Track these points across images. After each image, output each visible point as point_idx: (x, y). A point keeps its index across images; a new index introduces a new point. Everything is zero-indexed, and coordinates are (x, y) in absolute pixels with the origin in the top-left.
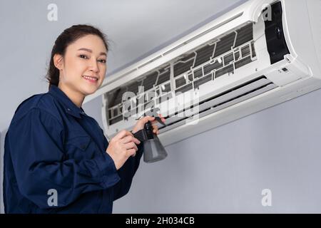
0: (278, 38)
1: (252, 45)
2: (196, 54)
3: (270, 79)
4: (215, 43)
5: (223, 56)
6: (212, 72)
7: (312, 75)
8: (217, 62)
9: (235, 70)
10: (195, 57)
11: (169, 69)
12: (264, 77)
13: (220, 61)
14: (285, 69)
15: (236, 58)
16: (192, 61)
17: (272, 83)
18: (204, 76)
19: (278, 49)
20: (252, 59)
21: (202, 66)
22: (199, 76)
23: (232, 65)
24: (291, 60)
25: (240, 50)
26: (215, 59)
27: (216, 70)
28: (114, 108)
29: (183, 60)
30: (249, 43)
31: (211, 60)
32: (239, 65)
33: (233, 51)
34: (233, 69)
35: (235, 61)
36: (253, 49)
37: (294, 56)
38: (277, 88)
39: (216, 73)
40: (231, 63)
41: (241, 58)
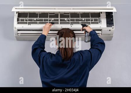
4: (80, 13)
5: (85, 18)
13: (83, 20)
14: (110, 30)
16: (69, 15)
26: (81, 18)
30: (98, 18)
33: (90, 18)
34: (90, 24)
41: (93, 21)
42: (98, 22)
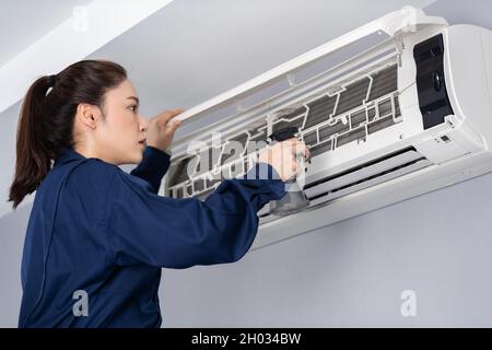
0: (437, 90)
1: (396, 99)
2: (308, 109)
3: (421, 152)
4: (338, 93)
5: (349, 113)
6: (332, 137)
7: (487, 149)
8: (340, 122)
9: (367, 136)
10: (306, 114)
11: (266, 130)
12: (412, 148)
13: (345, 122)
14: (445, 138)
15: (371, 118)
16: (302, 119)
17: (424, 158)
18: (319, 143)
19: (435, 106)
20: (395, 120)
21: (317, 128)
22: (311, 143)
23: (363, 128)
24: (456, 124)
25: (376, 106)
26: (337, 118)
27: (338, 135)
28: (178, 186)
29: (287, 117)
30: (391, 95)
31: (331, 119)
32: (374, 128)
33: (365, 106)
34: (365, 135)
35: (367, 122)
36: (397, 105)
37: (460, 118)
38: (433, 167)
39: (339, 139)
40: (361, 125)
41: (377, 117)
42: (393, 113)
